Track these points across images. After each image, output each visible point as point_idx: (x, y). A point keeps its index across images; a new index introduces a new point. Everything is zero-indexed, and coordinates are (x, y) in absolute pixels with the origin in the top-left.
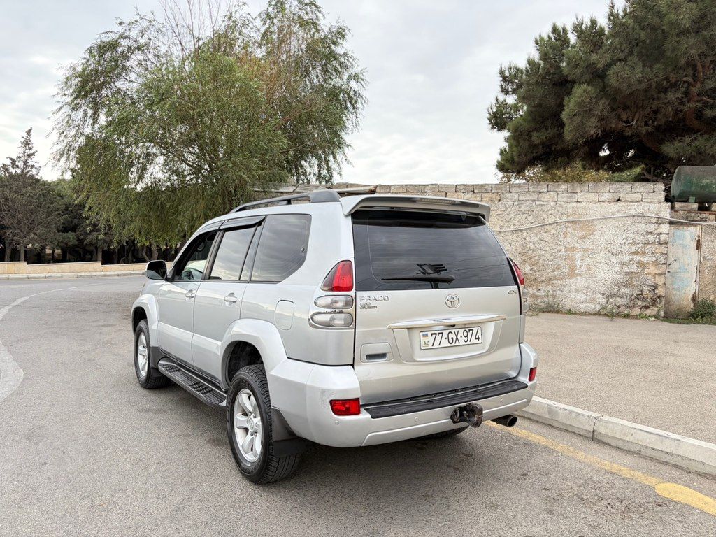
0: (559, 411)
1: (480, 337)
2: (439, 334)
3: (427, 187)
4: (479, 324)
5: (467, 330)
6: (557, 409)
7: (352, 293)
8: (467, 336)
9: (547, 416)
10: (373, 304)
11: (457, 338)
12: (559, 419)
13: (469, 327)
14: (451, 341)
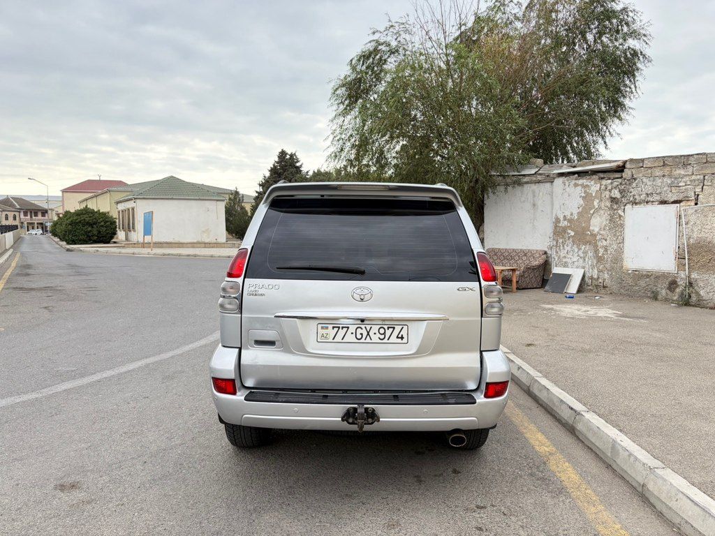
0: (621, 451)
1: (405, 336)
2: (343, 328)
3: (691, 158)
4: (404, 322)
5: (386, 327)
6: (619, 448)
7: (240, 280)
8: (384, 334)
9: (609, 455)
10: (261, 291)
11: (368, 334)
12: (618, 461)
13: (388, 325)
14: (359, 336)
